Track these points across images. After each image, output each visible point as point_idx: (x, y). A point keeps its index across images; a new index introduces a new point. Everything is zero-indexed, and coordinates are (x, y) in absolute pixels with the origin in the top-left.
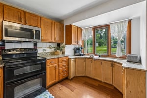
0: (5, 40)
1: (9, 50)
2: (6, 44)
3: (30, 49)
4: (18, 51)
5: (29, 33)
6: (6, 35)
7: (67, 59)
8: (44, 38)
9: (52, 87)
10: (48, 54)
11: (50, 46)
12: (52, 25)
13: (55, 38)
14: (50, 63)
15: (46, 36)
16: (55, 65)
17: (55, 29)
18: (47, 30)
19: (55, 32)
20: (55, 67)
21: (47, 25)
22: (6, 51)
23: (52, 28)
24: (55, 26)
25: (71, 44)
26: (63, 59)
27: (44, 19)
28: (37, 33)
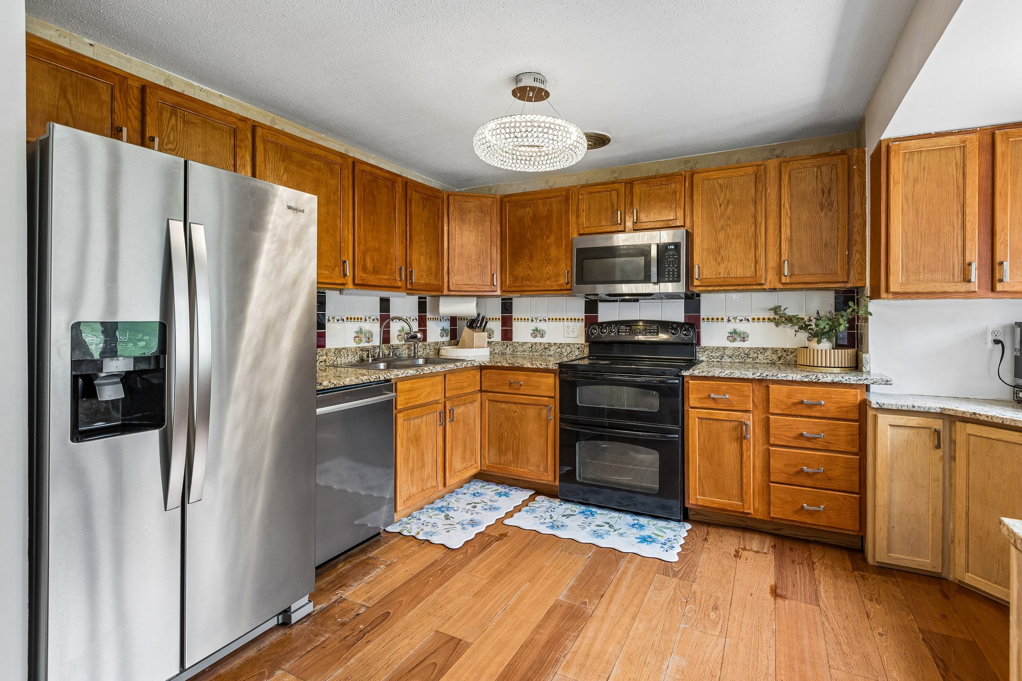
1: (603, 326)
2: (600, 305)
5: (641, 261)
6: (580, 281)
7: (848, 405)
8: (706, 274)
9: (722, 531)
10: (761, 357)
11: (776, 310)
12: (760, 188)
13: (782, 262)
14: (705, 398)
15: (720, 260)
16: (736, 419)
17: (778, 209)
18: (722, 228)
19: (778, 226)
20: (735, 429)
21: (728, 200)
22: (596, 330)
23: (757, 206)
24: (782, 186)
25: (883, 295)
26: (798, 397)
27: (712, 176)
28: (669, 256)
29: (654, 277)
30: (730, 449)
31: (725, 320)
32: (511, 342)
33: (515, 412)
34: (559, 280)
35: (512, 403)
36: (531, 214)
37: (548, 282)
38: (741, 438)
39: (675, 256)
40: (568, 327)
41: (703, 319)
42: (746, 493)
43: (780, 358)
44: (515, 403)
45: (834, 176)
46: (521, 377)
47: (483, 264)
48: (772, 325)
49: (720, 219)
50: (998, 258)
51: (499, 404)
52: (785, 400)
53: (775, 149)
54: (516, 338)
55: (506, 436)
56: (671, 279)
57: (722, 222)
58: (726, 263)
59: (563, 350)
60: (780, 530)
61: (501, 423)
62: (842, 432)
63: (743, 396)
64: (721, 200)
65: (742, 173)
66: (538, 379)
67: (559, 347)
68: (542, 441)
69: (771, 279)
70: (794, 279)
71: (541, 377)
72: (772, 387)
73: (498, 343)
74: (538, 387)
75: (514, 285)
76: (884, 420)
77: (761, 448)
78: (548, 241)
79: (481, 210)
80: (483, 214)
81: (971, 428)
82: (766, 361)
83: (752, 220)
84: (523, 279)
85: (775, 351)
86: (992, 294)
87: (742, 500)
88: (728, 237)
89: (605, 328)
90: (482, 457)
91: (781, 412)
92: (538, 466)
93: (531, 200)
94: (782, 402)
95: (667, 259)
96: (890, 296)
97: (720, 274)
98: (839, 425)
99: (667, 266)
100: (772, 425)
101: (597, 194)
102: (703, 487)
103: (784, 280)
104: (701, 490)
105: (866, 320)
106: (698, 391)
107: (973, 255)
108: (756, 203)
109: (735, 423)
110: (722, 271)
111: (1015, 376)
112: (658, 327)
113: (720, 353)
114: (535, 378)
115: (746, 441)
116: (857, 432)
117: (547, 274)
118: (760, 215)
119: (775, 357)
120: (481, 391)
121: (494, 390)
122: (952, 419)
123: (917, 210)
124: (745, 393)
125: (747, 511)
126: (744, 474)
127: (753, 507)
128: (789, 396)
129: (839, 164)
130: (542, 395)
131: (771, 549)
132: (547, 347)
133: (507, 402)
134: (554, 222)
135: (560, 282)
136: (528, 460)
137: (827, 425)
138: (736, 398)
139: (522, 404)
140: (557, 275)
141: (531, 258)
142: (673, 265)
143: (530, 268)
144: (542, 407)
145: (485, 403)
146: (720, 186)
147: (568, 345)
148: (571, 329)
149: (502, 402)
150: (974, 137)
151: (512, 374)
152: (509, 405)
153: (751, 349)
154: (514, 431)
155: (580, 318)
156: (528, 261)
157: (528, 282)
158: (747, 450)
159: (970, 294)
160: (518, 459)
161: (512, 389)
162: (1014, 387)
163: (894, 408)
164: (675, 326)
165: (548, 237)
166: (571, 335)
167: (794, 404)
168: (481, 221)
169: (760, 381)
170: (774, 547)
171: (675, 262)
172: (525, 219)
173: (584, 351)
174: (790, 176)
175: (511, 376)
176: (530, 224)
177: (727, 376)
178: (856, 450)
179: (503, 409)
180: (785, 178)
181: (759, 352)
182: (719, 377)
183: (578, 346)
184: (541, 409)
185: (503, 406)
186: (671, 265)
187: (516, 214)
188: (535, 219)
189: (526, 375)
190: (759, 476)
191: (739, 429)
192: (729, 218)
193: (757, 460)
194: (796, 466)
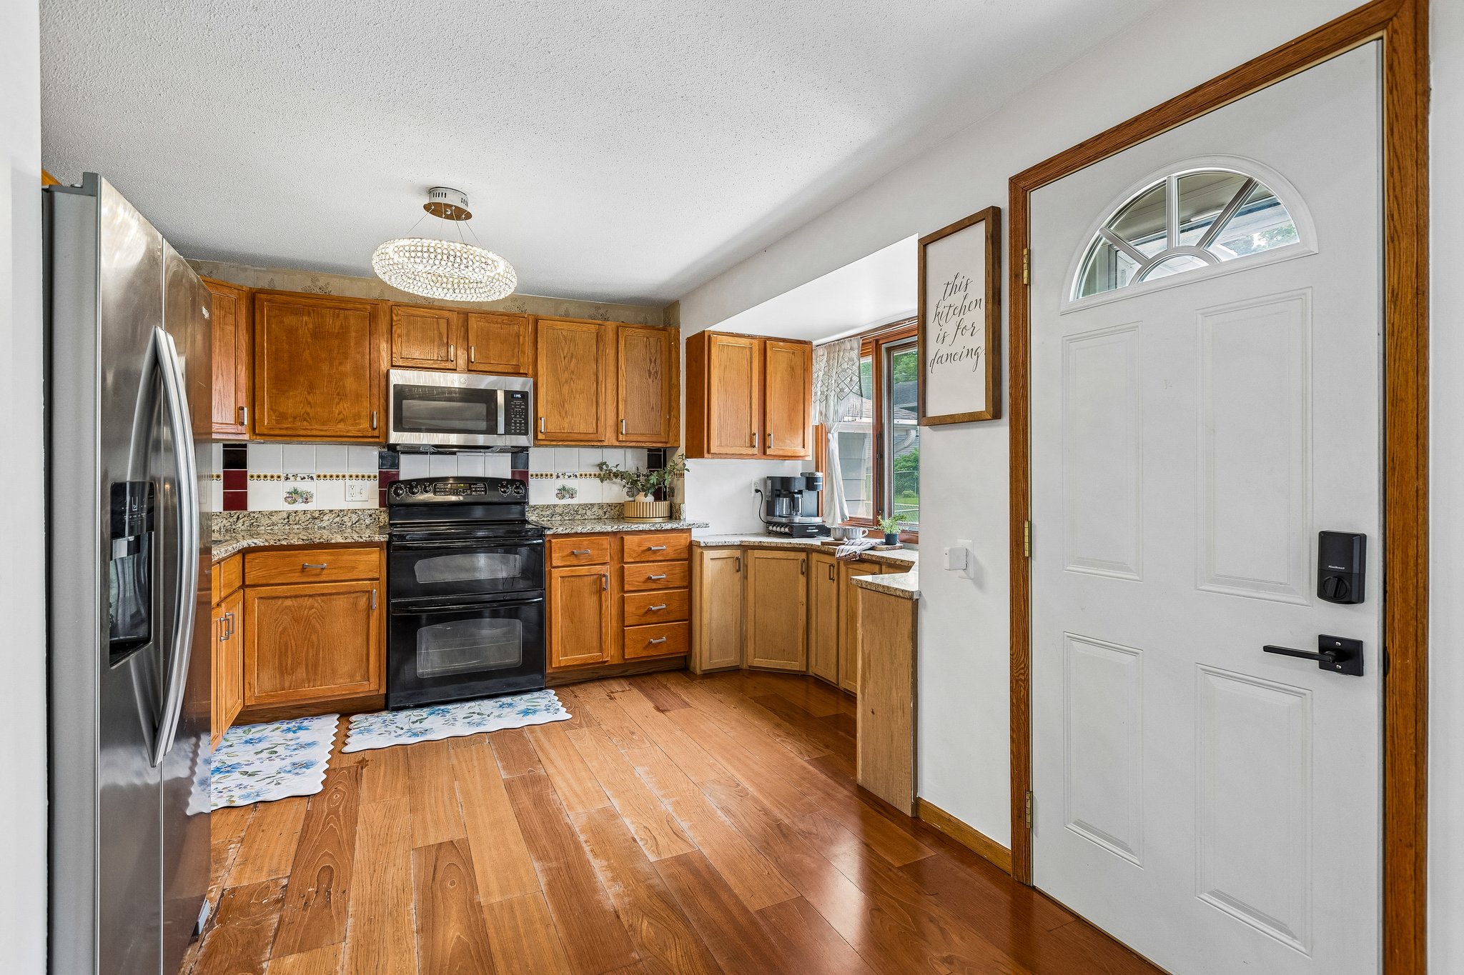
0: (395, 445)
1: (412, 485)
2: (403, 458)
3: (494, 483)
4: (445, 492)
5: (481, 408)
6: (399, 427)
7: (682, 547)
8: (551, 428)
9: (582, 686)
10: (589, 513)
11: (600, 466)
12: (601, 348)
13: (619, 421)
14: (567, 556)
15: (564, 414)
16: (596, 572)
17: (616, 369)
18: (566, 382)
19: (615, 386)
20: (595, 582)
21: (572, 354)
22: (402, 489)
23: (598, 365)
24: (620, 349)
25: (706, 455)
26: (647, 545)
27: (556, 325)
28: (515, 405)
29: (501, 429)
30: (590, 602)
31: (554, 476)
32: (245, 512)
33: (311, 608)
34: (359, 424)
35: (306, 596)
36: (310, 326)
37: (341, 426)
38: (600, 591)
39: (522, 407)
40: (352, 487)
41: (532, 475)
42: (605, 642)
43: (605, 513)
44: (310, 596)
45: (659, 348)
46: (324, 558)
47: (222, 390)
48: (598, 480)
49: (564, 372)
50: (768, 432)
51: (280, 601)
52: (636, 548)
53: (599, 308)
54: (253, 505)
55: (294, 645)
56: (518, 431)
57: (566, 375)
58: (570, 417)
59: (346, 519)
60: (626, 671)
61: (285, 629)
62: (677, 571)
63: (602, 549)
64: (566, 352)
65: (585, 329)
66: (353, 558)
67: (339, 515)
68: (360, 641)
69: (609, 437)
70: (628, 439)
71: (357, 553)
72: (627, 538)
73: (218, 515)
74: (353, 568)
75: (279, 426)
76: (708, 555)
77: (616, 596)
78: (342, 368)
79: (220, 307)
80: (223, 313)
81: (757, 553)
82: (593, 517)
83: (593, 378)
84: (295, 418)
85: (601, 506)
86: (764, 457)
87: (601, 651)
88: (572, 391)
89: (416, 487)
90: (247, 686)
91: (633, 561)
92: (352, 676)
93: (311, 306)
94: (634, 551)
95: (513, 409)
96: (710, 456)
97: (564, 428)
98: (675, 564)
99: (513, 416)
100: (626, 573)
101: (419, 319)
102: (565, 647)
103: (621, 438)
104: (563, 650)
105: (682, 475)
106: (561, 549)
107: (755, 429)
108: (597, 361)
109: (595, 577)
110: (566, 425)
111: (767, 515)
112: (485, 484)
113: (551, 511)
114: (347, 557)
115: (604, 592)
116: (687, 569)
117: (339, 414)
118: (601, 373)
119: (601, 512)
120: (244, 586)
121: (272, 582)
122: (744, 548)
123: (726, 390)
124: (604, 546)
125: (606, 660)
126: (603, 624)
127: (610, 654)
128: (639, 545)
129: (663, 339)
130: (360, 577)
131: (631, 686)
132: (317, 515)
133: (296, 597)
134: (352, 344)
135: (361, 426)
136: (334, 671)
137: (668, 566)
138: (596, 552)
139: (323, 595)
140: (357, 416)
141: (311, 388)
142: (520, 416)
143: (309, 403)
144: (358, 594)
145: (253, 604)
146: (565, 338)
147: (354, 512)
148: (357, 489)
149: (287, 597)
150: (756, 342)
151: (306, 555)
152: (300, 600)
153: (580, 505)
154: (308, 636)
155: (372, 475)
156: (306, 393)
157: (305, 423)
158: (606, 601)
159: (752, 456)
160: (315, 674)
161: (306, 576)
162: (767, 523)
163: (714, 545)
164: (504, 483)
165: (341, 364)
166: (358, 497)
167: (644, 551)
168: (220, 323)
169: (614, 533)
170: (630, 684)
171: (522, 412)
172: (300, 332)
173: (379, 518)
174: (625, 341)
175: (304, 558)
176: (309, 340)
177: (589, 531)
178: (686, 584)
179: (287, 607)
180: (622, 343)
181: (587, 508)
182: (581, 533)
183: (369, 512)
184: (357, 598)
185: (288, 602)
186: (518, 416)
187: (282, 322)
188: (317, 334)
189: (331, 554)
190: (614, 624)
191: (598, 582)
192: (573, 372)
193: (612, 609)
194: (645, 606)
